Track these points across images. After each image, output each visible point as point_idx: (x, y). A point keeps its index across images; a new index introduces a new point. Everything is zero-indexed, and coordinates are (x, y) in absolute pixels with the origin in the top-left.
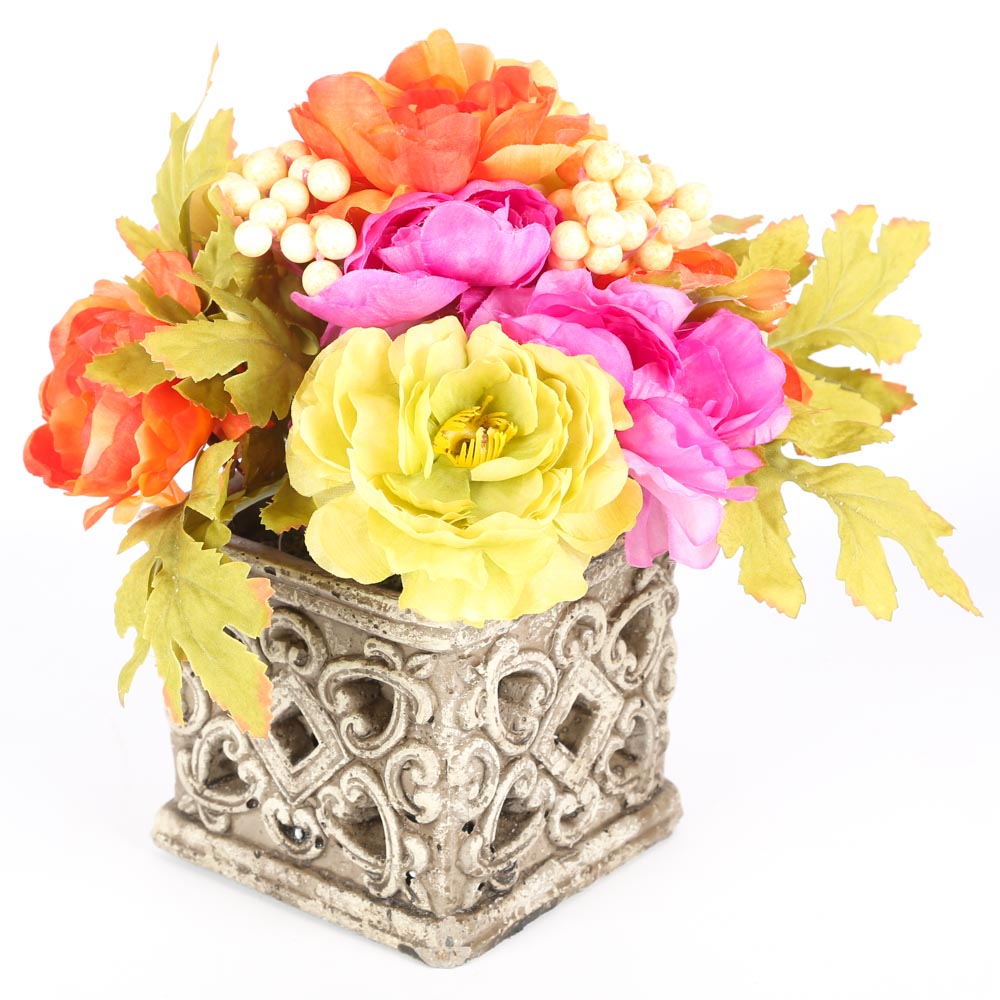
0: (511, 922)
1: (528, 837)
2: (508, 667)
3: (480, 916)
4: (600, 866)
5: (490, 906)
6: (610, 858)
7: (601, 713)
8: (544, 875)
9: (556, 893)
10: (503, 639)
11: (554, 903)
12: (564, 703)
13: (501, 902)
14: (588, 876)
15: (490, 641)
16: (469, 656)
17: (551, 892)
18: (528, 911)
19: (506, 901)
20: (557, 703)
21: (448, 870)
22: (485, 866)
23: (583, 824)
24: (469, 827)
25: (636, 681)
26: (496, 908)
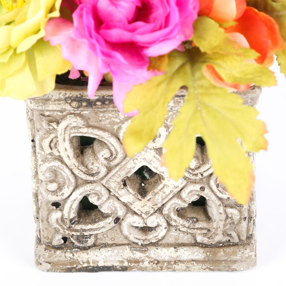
0: (86, 265)
1: (99, 226)
2: (76, 131)
3: (58, 252)
4: (166, 264)
5: (68, 250)
6: (175, 262)
7: (164, 182)
8: (116, 251)
9: (126, 264)
10: (73, 115)
11: (124, 269)
12: (129, 166)
13: (77, 251)
14: (155, 266)
15: (64, 113)
16: (48, 116)
17: (122, 262)
18: (101, 264)
19: (81, 252)
20: (123, 164)
21: (42, 221)
22: (63, 228)
23: (152, 237)
24: (57, 205)
25: (196, 175)
26: (71, 253)
